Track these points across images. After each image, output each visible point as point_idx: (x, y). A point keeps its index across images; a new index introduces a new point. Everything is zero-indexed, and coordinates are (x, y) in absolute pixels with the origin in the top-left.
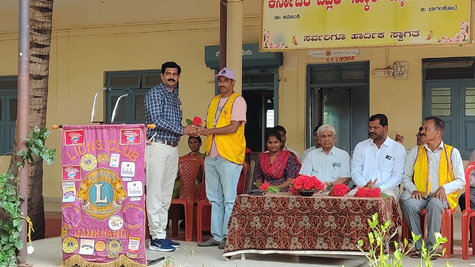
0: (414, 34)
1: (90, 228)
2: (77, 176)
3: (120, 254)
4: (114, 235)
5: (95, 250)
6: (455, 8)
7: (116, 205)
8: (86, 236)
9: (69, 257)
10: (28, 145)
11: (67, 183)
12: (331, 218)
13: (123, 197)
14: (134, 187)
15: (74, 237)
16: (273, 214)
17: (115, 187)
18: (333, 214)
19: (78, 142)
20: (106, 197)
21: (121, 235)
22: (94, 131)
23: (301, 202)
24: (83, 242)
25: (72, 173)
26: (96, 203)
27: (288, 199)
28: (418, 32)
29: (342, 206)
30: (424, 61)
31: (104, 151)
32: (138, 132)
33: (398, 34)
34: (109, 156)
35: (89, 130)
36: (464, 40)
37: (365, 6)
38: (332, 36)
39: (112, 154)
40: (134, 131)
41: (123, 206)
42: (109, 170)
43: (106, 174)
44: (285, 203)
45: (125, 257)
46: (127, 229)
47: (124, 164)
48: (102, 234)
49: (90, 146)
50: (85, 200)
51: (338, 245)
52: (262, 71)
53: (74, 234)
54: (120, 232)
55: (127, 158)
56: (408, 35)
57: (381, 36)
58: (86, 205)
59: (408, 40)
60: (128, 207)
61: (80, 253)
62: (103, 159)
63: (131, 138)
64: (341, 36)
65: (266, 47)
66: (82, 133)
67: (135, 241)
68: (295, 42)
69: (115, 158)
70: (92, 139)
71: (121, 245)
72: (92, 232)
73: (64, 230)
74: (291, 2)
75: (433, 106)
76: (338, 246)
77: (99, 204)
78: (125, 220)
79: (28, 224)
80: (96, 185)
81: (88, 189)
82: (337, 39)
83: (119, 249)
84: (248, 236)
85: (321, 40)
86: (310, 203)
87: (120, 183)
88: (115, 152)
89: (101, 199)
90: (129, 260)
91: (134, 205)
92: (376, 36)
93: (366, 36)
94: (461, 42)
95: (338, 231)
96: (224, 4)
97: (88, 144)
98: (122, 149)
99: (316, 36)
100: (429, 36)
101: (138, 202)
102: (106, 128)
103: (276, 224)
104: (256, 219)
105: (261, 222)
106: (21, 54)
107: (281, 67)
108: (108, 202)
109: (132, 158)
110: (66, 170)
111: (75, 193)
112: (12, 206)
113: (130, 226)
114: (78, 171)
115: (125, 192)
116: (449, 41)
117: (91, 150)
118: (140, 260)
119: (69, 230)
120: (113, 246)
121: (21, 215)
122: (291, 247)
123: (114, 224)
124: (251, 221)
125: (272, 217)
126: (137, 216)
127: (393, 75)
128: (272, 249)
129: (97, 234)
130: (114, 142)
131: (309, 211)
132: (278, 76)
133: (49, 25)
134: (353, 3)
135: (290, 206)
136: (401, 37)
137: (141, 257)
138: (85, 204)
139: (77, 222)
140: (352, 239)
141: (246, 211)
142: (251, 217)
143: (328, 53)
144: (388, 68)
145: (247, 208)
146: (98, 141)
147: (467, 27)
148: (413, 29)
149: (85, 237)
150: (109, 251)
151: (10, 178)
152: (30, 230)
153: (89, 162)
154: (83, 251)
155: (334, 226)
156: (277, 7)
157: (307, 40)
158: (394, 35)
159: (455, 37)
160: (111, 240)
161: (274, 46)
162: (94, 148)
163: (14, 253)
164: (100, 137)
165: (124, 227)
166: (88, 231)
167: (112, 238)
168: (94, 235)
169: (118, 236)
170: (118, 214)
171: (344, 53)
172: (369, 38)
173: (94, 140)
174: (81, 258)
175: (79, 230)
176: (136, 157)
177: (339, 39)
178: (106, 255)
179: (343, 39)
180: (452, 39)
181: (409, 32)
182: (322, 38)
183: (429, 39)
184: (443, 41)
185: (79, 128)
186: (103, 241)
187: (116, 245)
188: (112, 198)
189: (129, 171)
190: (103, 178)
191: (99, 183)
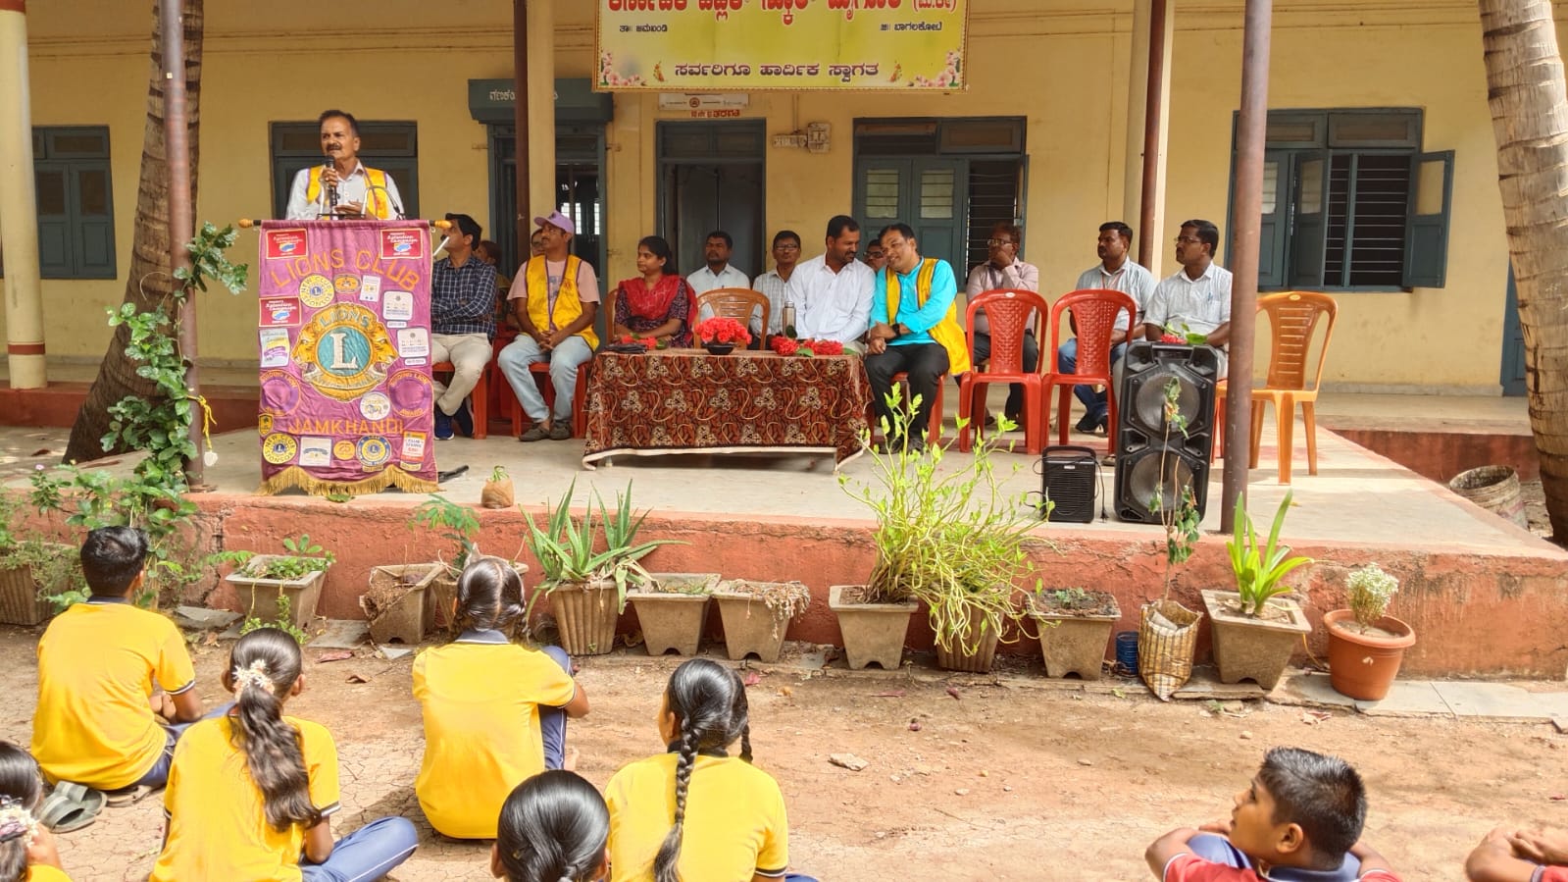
0: (869, 69)
1: (322, 416)
2: (294, 316)
3: (386, 465)
4: (373, 429)
5: (334, 458)
6: (939, 27)
7: (376, 372)
8: (313, 430)
9: (279, 471)
10: (193, 257)
11: (271, 331)
12: (767, 392)
13: (390, 358)
14: (412, 339)
15: (289, 434)
16: (664, 386)
17: (373, 339)
18: (771, 385)
19: (296, 252)
20: (354, 359)
21: (388, 429)
22: (326, 231)
23: (714, 364)
24: (307, 443)
25: (281, 312)
26: (334, 369)
27: (691, 360)
28: (876, 66)
29: (785, 371)
30: (858, 122)
31: (349, 271)
32: (416, 235)
33: (842, 69)
34: (359, 281)
35: (318, 231)
36: (952, 84)
37: (786, 16)
38: (726, 67)
39: (365, 277)
40: (408, 234)
41: (390, 376)
42: (358, 307)
43: (354, 316)
44: (685, 367)
45: (397, 469)
46: (399, 417)
47: (390, 297)
48: (348, 427)
49: (320, 260)
50: (309, 363)
51: (779, 436)
52: (576, 130)
53: (287, 426)
54: (385, 423)
55: (395, 284)
56: (858, 71)
57: (813, 71)
58: (312, 373)
59: (859, 81)
60: (399, 376)
61: (301, 463)
62: (347, 285)
63: (403, 247)
64: (742, 69)
65: (606, 83)
66: (302, 235)
67: (416, 439)
68: (660, 75)
69: (371, 284)
70: (323, 248)
71: (387, 447)
72: (327, 423)
73: (266, 420)
74: (652, 2)
75: (869, 201)
76: (779, 439)
77: (339, 371)
78: (395, 402)
79: (202, 410)
80: (332, 335)
81: (316, 342)
82: (735, 73)
83: (382, 455)
84: (618, 425)
85: (706, 74)
86: (730, 366)
87: (382, 333)
88: (369, 272)
89: (343, 362)
90: (405, 474)
91: (412, 374)
92: (804, 71)
93: (786, 71)
94: (947, 87)
95: (778, 412)
97: (316, 257)
98: (385, 266)
99: (698, 67)
100: (895, 75)
101: (422, 367)
102: (351, 226)
103: (670, 404)
104: (634, 396)
105: (641, 401)
106: (169, 76)
107: (610, 124)
108: (359, 366)
109: (407, 284)
110: (268, 305)
111: (288, 351)
112: (173, 376)
113: (405, 413)
114: (295, 307)
116: (927, 84)
117: (321, 268)
118: (427, 474)
119: (276, 421)
120: (372, 450)
121: (189, 393)
122: (698, 442)
123: (372, 408)
124: (623, 399)
125: (661, 392)
126: (419, 393)
127: (806, 145)
128: (663, 447)
129: (336, 427)
130: (368, 253)
131: (728, 380)
132: (605, 140)
134: (764, 8)
135: (695, 372)
136: (847, 74)
137: (427, 468)
138: (310, 371)
139: (294, 405)
140: (802, 426)
141: (614, 381)
142: (623, 392)
143: (694, 103)
144: (797, 132)
145: (615, 377)
146: (336, 251)
147: (958, 62)
148: (868, 61)
149: (311, 433)
150: (364, 458)
151: (161, 321)
152: (207, 422)
153: (317, 291)
154: (306, 460)
155: (772, 404)
156: (625, 9)
157: (682, 73)
158: (835, 71)
159: (938, 78)
160: (366, 439)
161: (621, 80)
162: (327, 264)
163: (180, 465)
164: (339, 243)
165: (393, 414)
166: (317, 422)
167: (369, 434)
168: (330, 429)
169: (382, 431)
170: (379, 390)
171: (722, 104)
172: (792, 74)
173: (328, 250)
174: (305, 473)
175: (298, 421)
176: (413, 283)
177: (739, 74)
178: (357, 467)
179: (747, 73)
180: (933, 81)
181: (861, 67)
182: (709, 71)
183: (894, 79)
184: (917, 85)
185: (296, 227)
186: (351, 440)
187: (377, 448)
188: (367, 358)
189: (400, 308)
190: (346, 321)
191: (339, 331)
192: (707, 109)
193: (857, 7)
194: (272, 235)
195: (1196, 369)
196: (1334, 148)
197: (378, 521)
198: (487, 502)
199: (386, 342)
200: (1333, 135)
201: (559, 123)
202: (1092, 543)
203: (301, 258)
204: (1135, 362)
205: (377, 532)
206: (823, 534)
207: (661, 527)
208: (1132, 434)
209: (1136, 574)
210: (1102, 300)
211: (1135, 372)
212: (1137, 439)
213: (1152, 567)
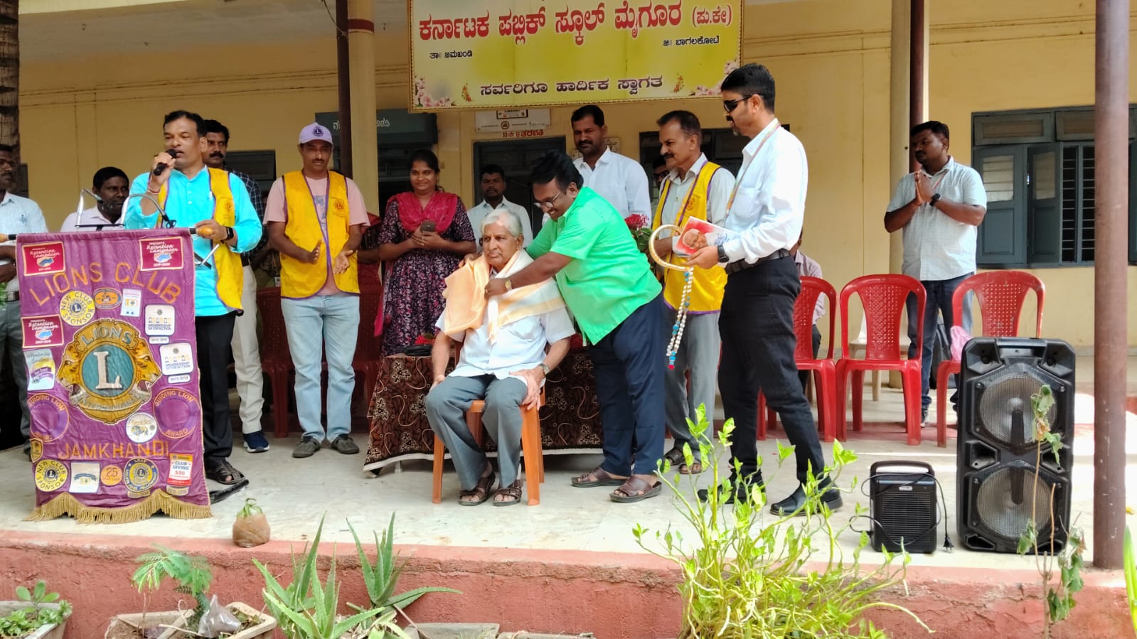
0: (654, 82)
1: (90, 440)
2: (56, 336)
3: (152, 489)
4: (139, 452)
5: (101, 484)
6: (716, 40)
7: (140, 392)
8: (82, 455)
9: (49, 499)
11: (36, 352)
13: (153, 376)
14: (175, 355)
15: (59, 460)
17: (136, 357)
19: (54, 267)
20: (118, 378)
21: (154, 451)
22: (83, 243)
24: (77, 468)
25: (43, 332)
26: (99, 390)
28: (660, 79)
30: (644, 135)
31: (108, 285)
32: (176, 243)
33: (630, 83)
34: (118, 295)
35: (74, 243)
37: (577, 37)
38: (526, 86)
39: (125, 291)
40: (168, 242)
41: (155, 394)
42: (120, 323)
43: (116, 333)
45: (163, 494)
46: (165, 438)
47: (152, 311)
48: (115, 450)
49: (78, 275)
50: (75, 385)
51: (571, 437)
53: (56, 452)
54: (151, 445)
55: (156, 297)
56: (644, 84)
57: (603, 86)
58: (78, 395)
59: (645, 93)
60: (163, 395)
61: (71, 490)
62: (107, 300)
63: (163, 257)
64: (540, 87)
65: (420, 105)
66: (58, 248)
67: (184, 461)
68: (467, 95)
69: (131, 298)
70: (81, 261)
71: (154, 470)
72: (94, 447)
73: (37, 445)
74: (458, 30)
76: (572, 440)
77: (104, 392)
78: (161, 422)
80: (95, 354)
81: (80, 361)
82: (534, 91)
83: (150, 479)
84: (406, 429)
85: (508, 93)
87: (144, 349)
88: (129, 286)
89: (108, 381)
90: (173, 499)
91: (177, 392)
92: (595, 86)
93: (580, 87)
96: (343, 33)
97: (73, 271)
98: (145, 278)
99: (501, 87)
100: (678, 86)
101: (186, 385)
102: (108, 236)
107: (435, 146)
108: (123, 386)
109: (168, 296)
110: (30, 325)
111: (53, 371)
113: (171, 434)
114: (56, 326)
115: (155, 366)
116: (707, 93)
117: (80, 283)
118: (195, 499)
119: (46, 446)
120: (139, 474)
123: (138, 430)
124: (411, 403)
126: (184, 412)
129: (103, 450)
130: (127, 265)
133: (12, 50)
134: (557, 31)
136: (634, 87)
137: (196, 491)
138: (76, 393)
139: (62, 429)
141: (402, 384)
142: (411, 396)
143: (505, 126)
145: (403, 380)
146: (93, 264)
148: (653, 75)
149: (80, 458)
150: (130, 483)
153: (77, 307)
154: (77, 487)
156: (434, 38)
157: (487, 93)
158: (623, 85)
160: (133, 462)
161: (433, 102)
162: (85, 278)
164: (97, 255)
165: (159, 435)
166: (85, 447)
167: (135, 457)
168: (98, 455)
169: (148, 453)
170: (144, 410)
171: (528, 125)
172: (585, 89)
173: (86, 263)
174: (76, 500)
175: (67, 446)
176: (175, 295)
177: (538, 91)
178: (123, 493)
179: (544, 91)
180: (712, 90)
181: (647, 80)
182: (511, 90)
183: (677, 90)
184: (698, 94)
185: (52, 240)
186: (118, 464)
187: (144, 472)
188: (129, 379)
189: (162, 323)
190: (108, 339)
191: (101, 349)
192: (517, 129)
193: (641, 26)
194: (28, 250)
195: (1051, 368)
196: (1064, 141)
197: (122, 562)
198: (238, 540)
199: (149, 359)
200: (1060, 130)
201: (382, 148)
202: (945, 587)
203: (57, 272)
204: (975, 362)
205: (121, 574)
206: (619, 577)
207: (429, 568)
208: (977, 447)
209: (999, 625)
210: (889, 284)
211: (977, 374)
212: (983, 453)
213: (1019, 615)
